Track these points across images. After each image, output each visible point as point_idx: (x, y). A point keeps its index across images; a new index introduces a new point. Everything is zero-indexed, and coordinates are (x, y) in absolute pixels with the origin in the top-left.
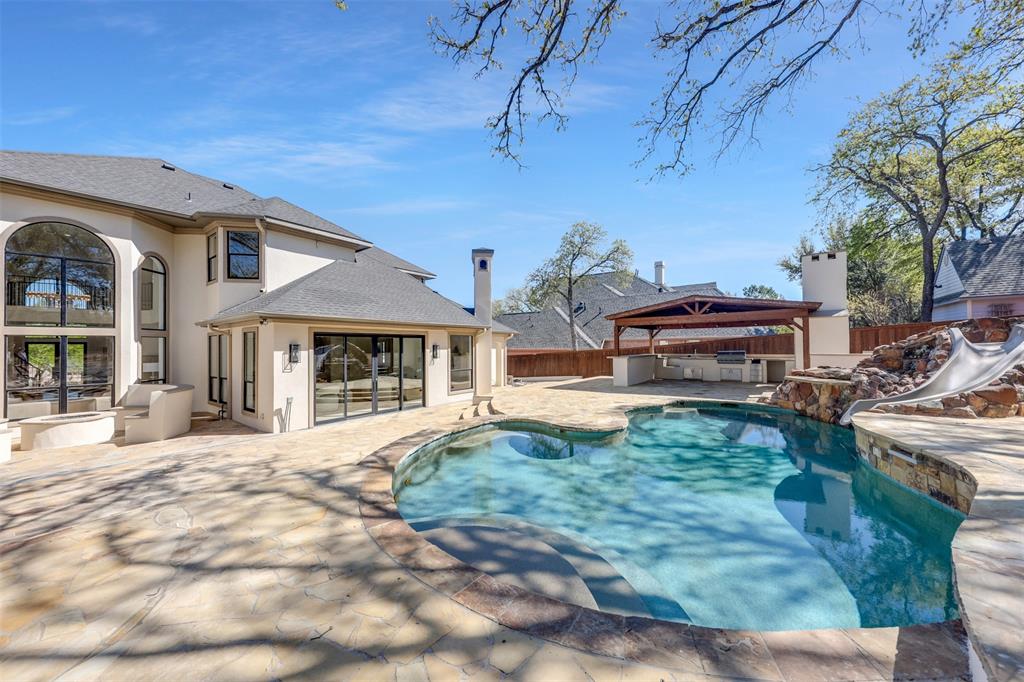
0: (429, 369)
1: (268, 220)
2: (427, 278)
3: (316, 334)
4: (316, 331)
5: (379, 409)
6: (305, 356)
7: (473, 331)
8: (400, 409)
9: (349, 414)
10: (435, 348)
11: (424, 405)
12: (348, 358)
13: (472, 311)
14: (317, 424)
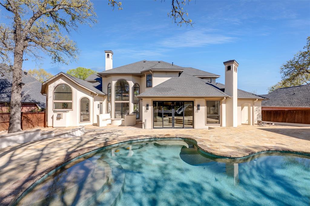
0: (196, 114)
1: (152, 70)
2: (216, 78)
3: (153, 101)
4: (154, 100)
5: (175, 127)
6: (151, 108)
7: (220, 99)
8: (183, 128)
9: (164, 127)
10: (198, 106)
11: (193, 128)
12: (164, 108)
13: (223, 90)
14: (154, 128)
